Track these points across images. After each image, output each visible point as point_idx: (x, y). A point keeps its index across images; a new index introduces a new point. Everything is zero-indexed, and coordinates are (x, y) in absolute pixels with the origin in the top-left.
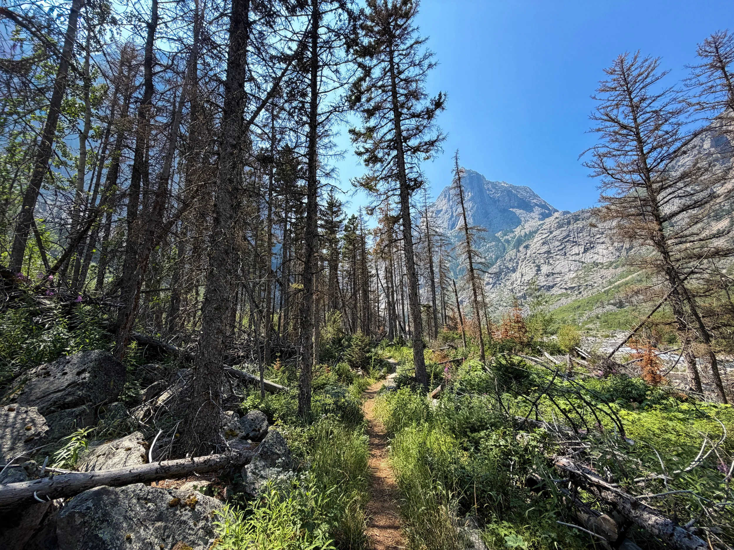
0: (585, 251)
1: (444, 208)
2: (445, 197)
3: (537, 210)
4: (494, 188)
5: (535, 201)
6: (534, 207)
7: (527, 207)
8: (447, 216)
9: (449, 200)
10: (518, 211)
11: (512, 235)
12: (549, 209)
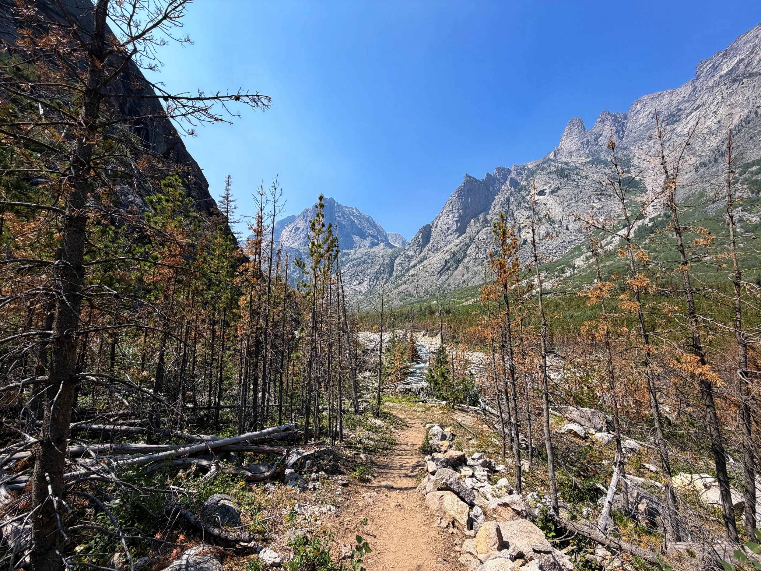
0: (359, 284)
1: (302, 227)
2: (304, 218)
3: (370, 239)
4: (343, 216)
5: (370, 232)
6: (368, 236)
7: (363, 235)
8: (303, 235)
9: (306, 221)
10: (356, 238)
11: (346, 257)
12: (378, 240)
